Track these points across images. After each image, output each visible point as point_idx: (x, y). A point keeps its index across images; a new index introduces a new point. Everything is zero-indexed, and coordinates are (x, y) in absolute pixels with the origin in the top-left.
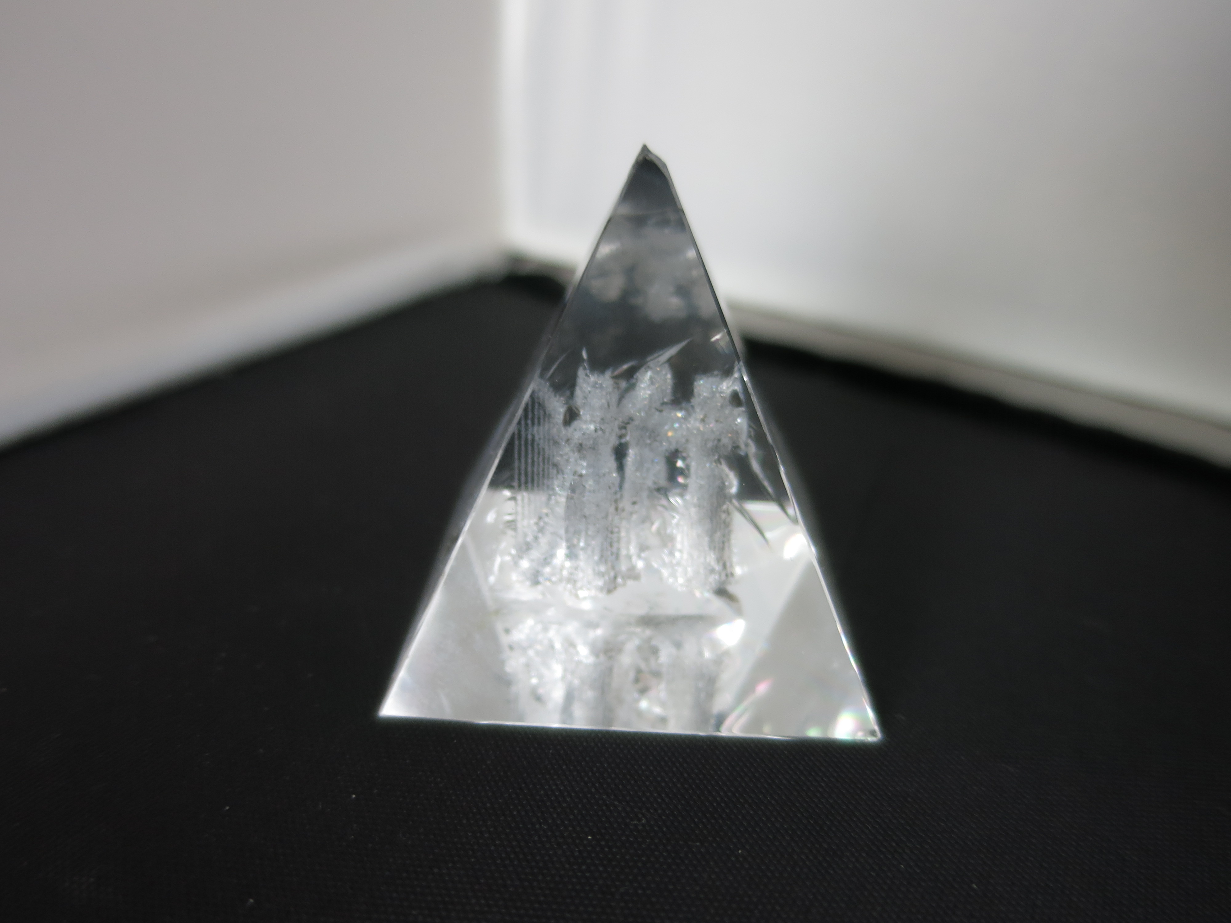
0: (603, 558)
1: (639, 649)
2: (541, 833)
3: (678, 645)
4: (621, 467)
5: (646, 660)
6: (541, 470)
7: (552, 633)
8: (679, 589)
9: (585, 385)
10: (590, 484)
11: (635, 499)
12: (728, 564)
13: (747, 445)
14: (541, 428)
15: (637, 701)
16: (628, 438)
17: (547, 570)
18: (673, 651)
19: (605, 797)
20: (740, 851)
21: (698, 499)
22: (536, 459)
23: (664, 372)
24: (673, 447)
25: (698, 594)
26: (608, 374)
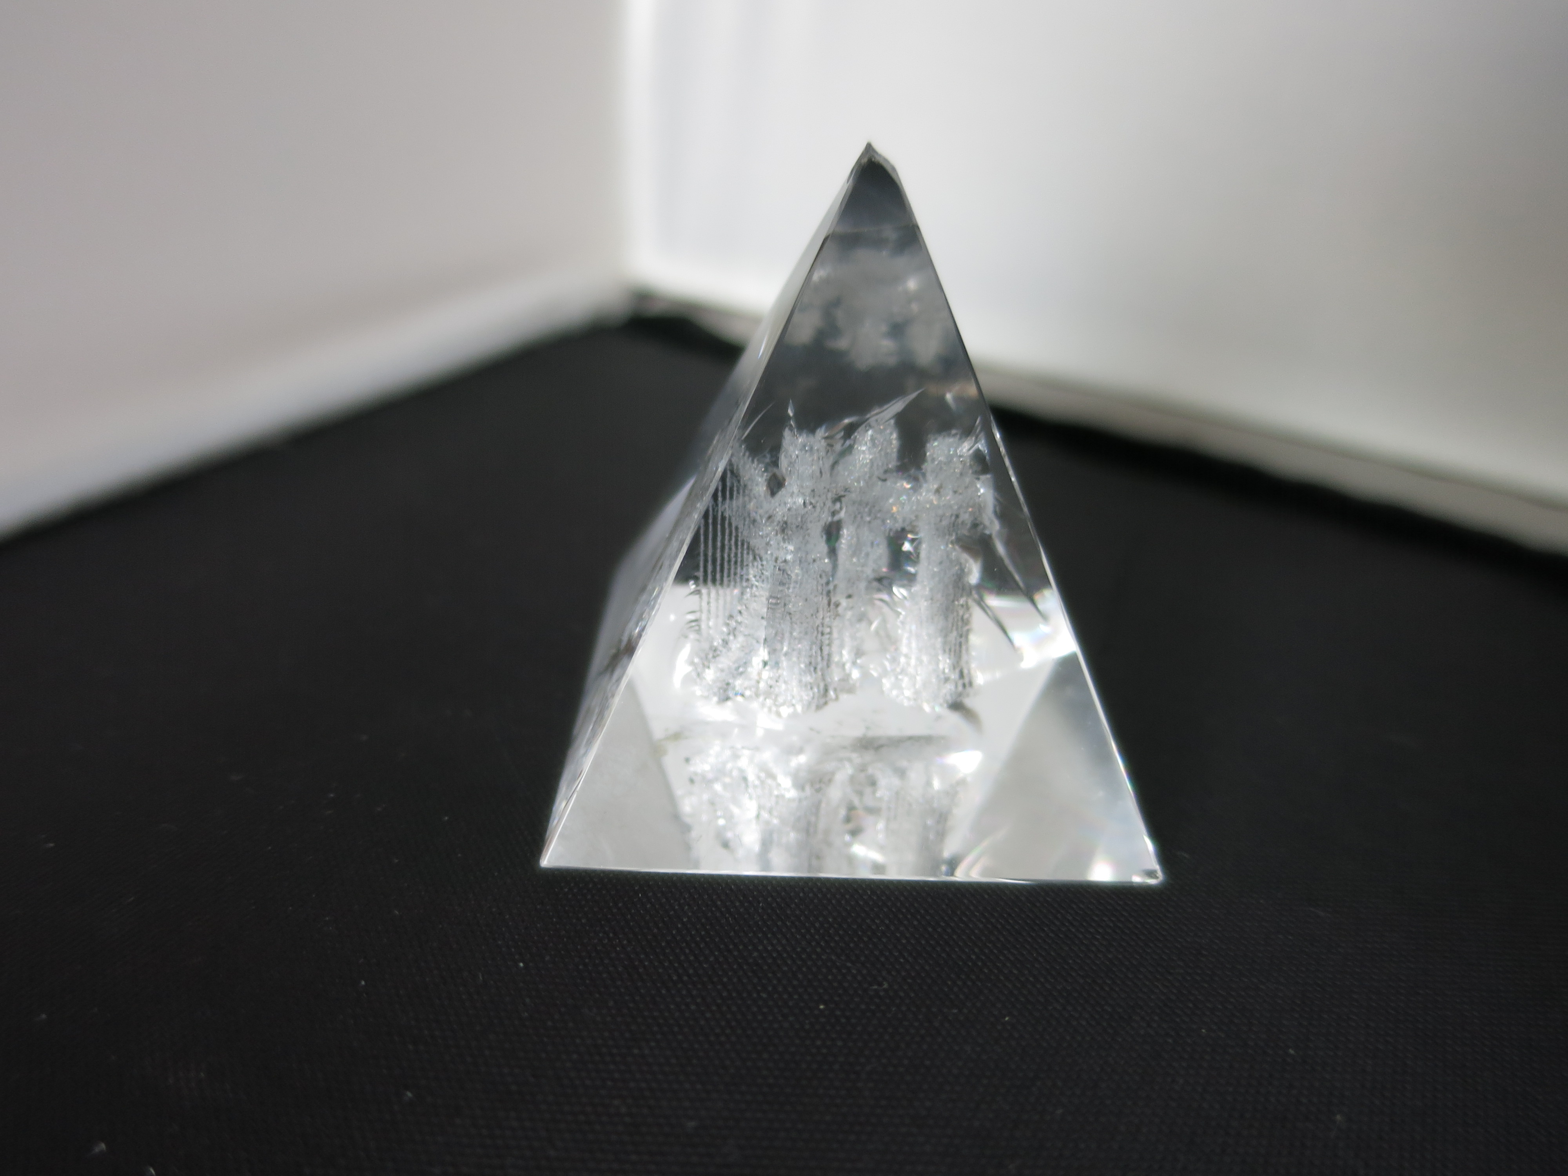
0: (812, 667)
1: (852, 779)
2: (760, 1003)
3: (901, 773)
4: (833, 552)
5: (860, 794)
6: (732, 555)
7: (743, 763)
8: (906, 703)
9: (791, 448)
10: (796, 571)
11: (850, 592)
12: (965, 671)
13: (992, 522)
14: (734, 502)
15: (849, 845)
16: (842, 514)
17: (738, 683)
18: (896, 782)
19: (833, 958)
20: (1007, 1019)
21: (931, 590)
22: (726, 542)
23: (888, 431)
24: (898, 526)
25: (927, 708)
26: (821, 432)
